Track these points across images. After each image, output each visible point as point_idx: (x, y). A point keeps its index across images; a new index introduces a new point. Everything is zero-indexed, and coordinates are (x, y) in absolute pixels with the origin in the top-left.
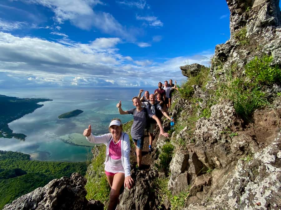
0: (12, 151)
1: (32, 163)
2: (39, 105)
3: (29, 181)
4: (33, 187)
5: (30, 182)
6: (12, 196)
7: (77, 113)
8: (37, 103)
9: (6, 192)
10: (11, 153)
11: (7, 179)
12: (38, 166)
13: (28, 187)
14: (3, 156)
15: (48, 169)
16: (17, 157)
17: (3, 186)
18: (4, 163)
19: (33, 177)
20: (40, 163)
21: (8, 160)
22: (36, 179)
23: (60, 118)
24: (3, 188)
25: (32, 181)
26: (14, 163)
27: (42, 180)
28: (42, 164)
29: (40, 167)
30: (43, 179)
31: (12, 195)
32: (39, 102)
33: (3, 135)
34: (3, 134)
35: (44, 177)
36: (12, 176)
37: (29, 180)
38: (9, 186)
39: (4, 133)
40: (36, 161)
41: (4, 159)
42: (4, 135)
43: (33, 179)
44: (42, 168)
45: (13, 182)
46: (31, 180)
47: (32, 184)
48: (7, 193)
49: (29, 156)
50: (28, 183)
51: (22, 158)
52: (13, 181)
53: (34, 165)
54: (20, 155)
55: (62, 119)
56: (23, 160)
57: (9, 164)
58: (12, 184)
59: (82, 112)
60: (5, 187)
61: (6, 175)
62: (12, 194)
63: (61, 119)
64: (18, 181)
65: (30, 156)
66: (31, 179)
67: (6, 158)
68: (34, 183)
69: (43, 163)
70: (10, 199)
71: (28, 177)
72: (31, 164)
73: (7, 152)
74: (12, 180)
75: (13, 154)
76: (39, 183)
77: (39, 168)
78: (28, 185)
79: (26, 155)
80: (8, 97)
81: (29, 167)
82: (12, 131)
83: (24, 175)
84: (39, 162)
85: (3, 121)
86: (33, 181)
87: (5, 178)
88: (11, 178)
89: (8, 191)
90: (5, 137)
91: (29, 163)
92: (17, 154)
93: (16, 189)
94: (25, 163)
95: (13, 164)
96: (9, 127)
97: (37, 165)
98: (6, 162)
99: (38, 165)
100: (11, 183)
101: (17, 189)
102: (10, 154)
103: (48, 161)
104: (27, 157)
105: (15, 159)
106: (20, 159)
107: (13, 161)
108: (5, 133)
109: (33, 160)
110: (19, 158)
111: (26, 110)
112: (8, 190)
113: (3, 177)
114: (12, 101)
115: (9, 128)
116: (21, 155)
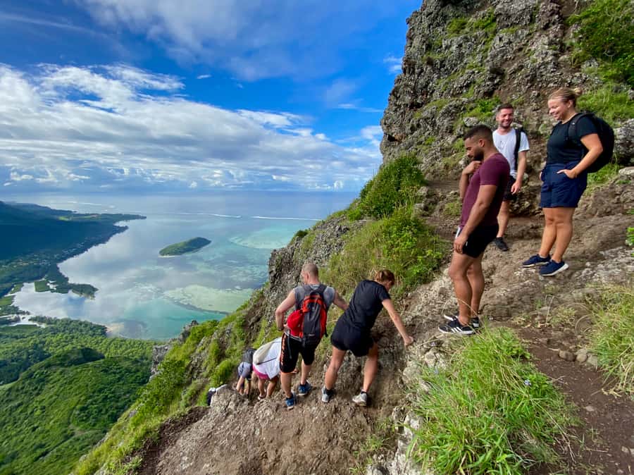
0: (69, 319)
1: (111, 342)
2: (118, 227)
3: (112, 371)
4: (121, 382)
5: (114, 373)
6: (81, 397)
7: (198, 244)
8: (115, 223)
9: (68, 391)
10: (69, 322)
11: (66, 367)
12: (124, 349)
13: (111, 383)
14: (52, 328)
15: (144, 354)
16: (81, 331)
17: (59, 380)
18: (54, 341)
19: (120, 364)
20: (127, 343)
21: (62, 336)
22: (126, 369)
23: (163, 255)
24: (59, 385)
25: (118, 371)
26: (74, 341)
27: (138, 371)
28: (132, 344)
29: (129, 351)
30: (139, 367)
31: (80, 395)
32: (119, 220)
33: (49, 286)
34: (48, 284)
35: (141, 365)
36: (77, 362)
37: (111, 369)
38: (73, 380)
39: (51, 282)
40: (119, 339)
41: (54, 334)
42: (51, 287)
43: (119, 368)
44: (132, 352)
45: (81, 372)
46: (117, 369)
47: (118, 376)
48: (69, 393)
49: (103, 329)
50: (110, 374)
51: (90, 332)
52: (79, 370)
53: (116, 347)
54: (86, 325)
55: (168, 256)
56: (92, 336)
57: (64, 344)
58: (77, 377)
59: (209, 242)
60: (65, 381)
61: (64, 360)
62: (80, 393)
63: (165, 256)
64: (89, 370)
65: (106, 328)
66: (115, 367)
67: (60, 331)
68: (123, 375)
69: (134, 343)
70: (78, 403)
71: (110, 364)
72: (110, 344)
73: (59, 320)
74: (77, 368)
75: (72, 323)
76: (132, 376)
77: (126, 352)
78: (111, 378)
79: (99, 327)
80: (55, 210)
81: (106, 350)
82: (67, 279)
83: (102, 360)
84: (125, 341)
85: (46, 259)
86: (120, 372)
87: (62, 365)
88: (76, 365)
89: (72, 390)
90: (52, 291)
91: (105, 343)
92: (81, 324)
93: (87, 386)
94: (97, 343)
95: (72, 344)
96: (61, 271)
97: (121, 346)
98: (58, 339)
99: (125, 346)
100: (76, 374)
101: (89, 385)
102: (66, 324)
103: (143, 339)
104: (99, 331)
105: (76, 334)
106: (86, 334)
107: (73, 337)
108: (53, 284)
109: (113, 337)
110: (84, 333)
111: (93, 238)
112: (72, 387)
113: (58, 362)
114: (62, 218)
115: (61, 274)
116: (88, 327)
